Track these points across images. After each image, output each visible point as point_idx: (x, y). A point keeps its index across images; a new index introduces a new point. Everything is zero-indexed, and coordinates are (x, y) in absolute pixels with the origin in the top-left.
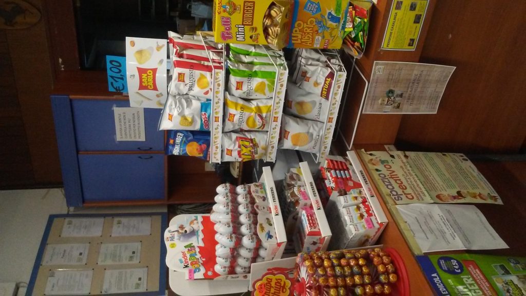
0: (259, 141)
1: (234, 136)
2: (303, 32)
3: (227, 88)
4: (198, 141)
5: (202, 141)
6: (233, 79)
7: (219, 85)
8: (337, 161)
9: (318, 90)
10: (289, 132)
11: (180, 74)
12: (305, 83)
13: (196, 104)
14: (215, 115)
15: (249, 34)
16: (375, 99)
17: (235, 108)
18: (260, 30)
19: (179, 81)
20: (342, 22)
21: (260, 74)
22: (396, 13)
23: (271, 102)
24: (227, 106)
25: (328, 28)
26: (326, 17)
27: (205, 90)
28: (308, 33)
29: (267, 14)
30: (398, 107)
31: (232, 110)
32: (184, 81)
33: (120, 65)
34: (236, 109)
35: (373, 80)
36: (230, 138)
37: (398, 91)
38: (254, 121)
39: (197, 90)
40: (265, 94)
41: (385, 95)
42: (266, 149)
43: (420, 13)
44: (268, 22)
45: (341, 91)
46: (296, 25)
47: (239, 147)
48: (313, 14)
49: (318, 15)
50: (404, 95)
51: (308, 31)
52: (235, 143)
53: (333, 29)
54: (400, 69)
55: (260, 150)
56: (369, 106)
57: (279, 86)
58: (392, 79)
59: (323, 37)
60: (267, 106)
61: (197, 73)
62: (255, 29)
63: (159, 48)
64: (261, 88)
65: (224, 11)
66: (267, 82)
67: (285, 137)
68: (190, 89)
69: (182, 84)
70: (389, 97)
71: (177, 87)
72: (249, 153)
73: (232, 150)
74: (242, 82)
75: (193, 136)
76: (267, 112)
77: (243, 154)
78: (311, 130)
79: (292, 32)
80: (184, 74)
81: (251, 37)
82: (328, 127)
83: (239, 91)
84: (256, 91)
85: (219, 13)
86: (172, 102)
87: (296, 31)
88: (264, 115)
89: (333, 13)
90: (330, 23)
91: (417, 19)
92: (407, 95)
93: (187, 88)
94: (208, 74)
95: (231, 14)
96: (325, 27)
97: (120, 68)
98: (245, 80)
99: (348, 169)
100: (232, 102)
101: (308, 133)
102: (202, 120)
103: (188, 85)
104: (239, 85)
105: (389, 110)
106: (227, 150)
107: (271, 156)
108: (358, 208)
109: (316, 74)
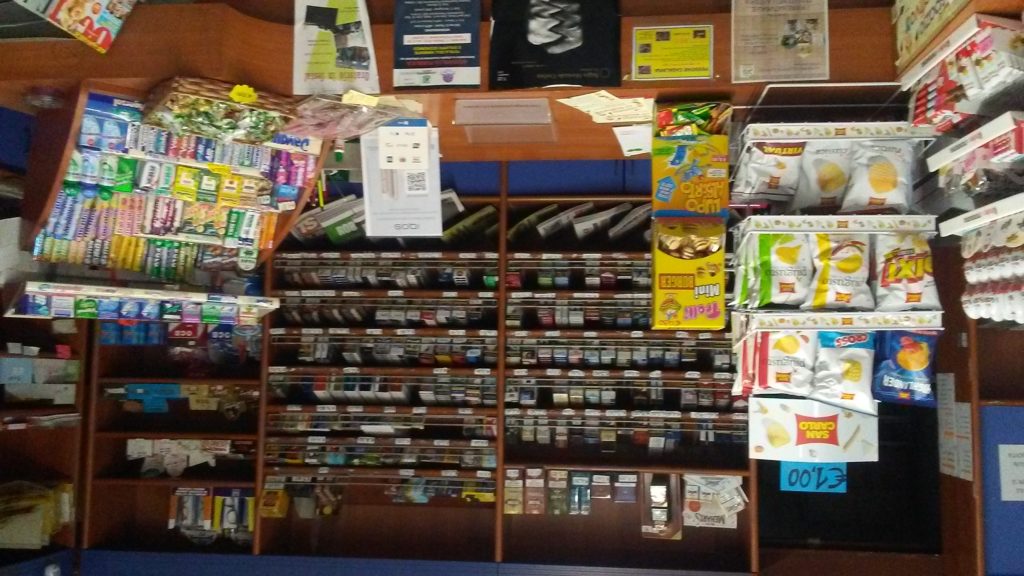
0: (889, 247)
1: (881, 291)
2: (702, 198)
3: (794, 307)
4: (893, 353)
5: (894, 344)
6: (778, 298)
7: (782, 321)
8: (917, 108)
9: (791, 162)
10: (872, 198)
11: (778, 380)
12: (782, 182)
13: (824, 355)
14: (839, 325)
15: (708, 279)
16: (799, 65)
17: (823, 294)
18: (702, 262)
19: (789, 381)
20: (684, 142)
21: (765, 258)
22: (657, 70)
23: (813, 236)
24: (824, 305)
25: (694, 161)
26: (677, 167)
27: (801, 340)
28: (704, 190)
29: (677, 255)
30: (814, 21)
31: (830, 298)
32: (789, 374)
33: (796, 471)
34: (826, 291)
35: (764, 77)
36: (884, 297)
37: (785, 30)
38: (847, 260)
39: (804, 353)
40: (799, 247)
41: (792, 50)
42: (903, 235)
43: (654, 37)
44: (688, 252)
45: (783, 127)
46: (692, 210)
47: (899, 281)
48: (674, 187)
49: (676, 180)
50: (791, 18)
51: (700, 190)
52: (892, 290)
53: (696, 153)
54: (746, 38)
55: (906, 245)
56: (813, 72)
57: (780, 227)
58: (763, 47)
59: (709, 166)
60: (818, 241)
61: (772, 353)
62: (700, 271)
63: (763, 410)
64: (789, 255)
65: (675, 316)
66: (776, 246)
67: (882, 204)
68: (802, 364)
69: (794, 377)
70: (795, 43)
71: (800, 384)
72: (912, 263)
73: (908, 294)
74: (781, 284)
75: (886, 359)
76: (828, 240)
77: (915, 274)
78: (864, 161)
79: (703, 215)
80: (778, 373)
81: (713, 274)
82: (855, 133)
83: (797, 287)
84: (793, 261)
85: (679, 323)
86: (821, 393)
87: (701, 208)
88: (834, 245)
89: (672, 158)
90: (686, 160)
91: (663, 36)
92: (790, 12)
93: (800, 369)
94: (773, 338)
95: (680, 307)
96: (694, 166)
97: (801, 471)
98: (775, 280)
99: (927, 86)
100: (815, 298)
101: (868, 166)
102: (849, 346)
103: (796, 367)
104: (785, 288)
105: (821, 37)
106: (908, 301)
107: (922, 224)
108: (978, 63)
109: (762, 168)
